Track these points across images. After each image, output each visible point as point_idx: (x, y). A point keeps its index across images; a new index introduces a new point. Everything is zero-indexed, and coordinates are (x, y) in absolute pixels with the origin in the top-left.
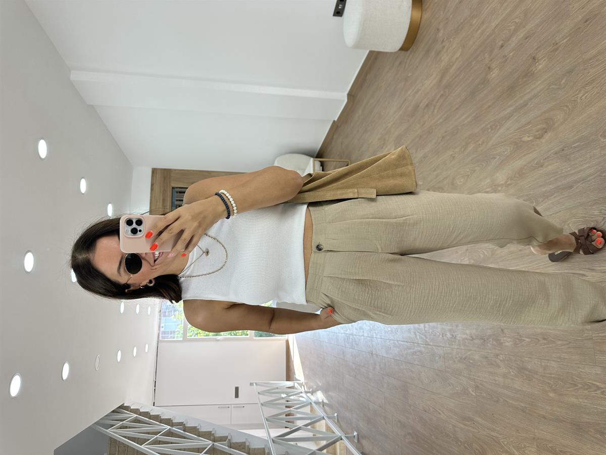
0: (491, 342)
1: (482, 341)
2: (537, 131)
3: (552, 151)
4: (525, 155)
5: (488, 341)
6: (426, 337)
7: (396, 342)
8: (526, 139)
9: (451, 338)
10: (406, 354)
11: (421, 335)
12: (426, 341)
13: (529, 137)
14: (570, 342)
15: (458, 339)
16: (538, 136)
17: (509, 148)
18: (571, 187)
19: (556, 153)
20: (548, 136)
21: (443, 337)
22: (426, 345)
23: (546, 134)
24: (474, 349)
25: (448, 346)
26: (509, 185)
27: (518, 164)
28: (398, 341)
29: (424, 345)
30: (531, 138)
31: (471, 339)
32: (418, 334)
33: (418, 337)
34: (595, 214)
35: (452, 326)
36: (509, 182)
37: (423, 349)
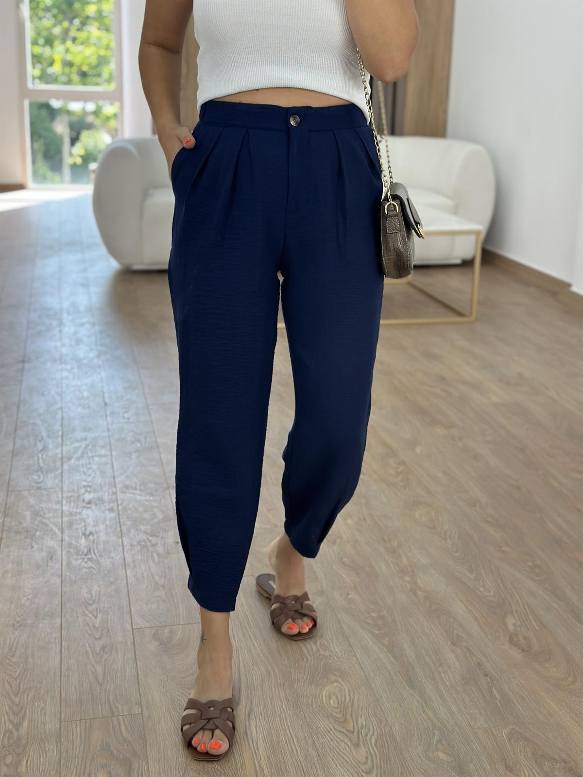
0: (84, 564)
1: (85, 551)
2: (525, 638)
3: (483, 659)
4: (476, 619)
5: (86, 560)
6: (78, 459)
7: (59, 405)
8: (510, 621)
9: (84, 500)
10: (35, 424)
11: (81, 449)
12: (70, 458)
13: (514, 625)
14: (101, 685)
15: (84, 512)
16: (515, 639)
17: (492, 593)
18: (411, 685)
19: (479, 665)
20: (515, 653)
21: (84, 486)
22: (62, 458)
23: (520, 651)
24: (66, 538)
25: (65, 495)
26: (415, 594)
27: (459, 608)
28: (61, 408)
29: (60, 456)
30: (511, 628)
31: (88, 533)
32: (83, 444)
33: (76, 445)
34: (360, 720)
35: (109, 502)
36: (420, 593)
37: (50, 453)
